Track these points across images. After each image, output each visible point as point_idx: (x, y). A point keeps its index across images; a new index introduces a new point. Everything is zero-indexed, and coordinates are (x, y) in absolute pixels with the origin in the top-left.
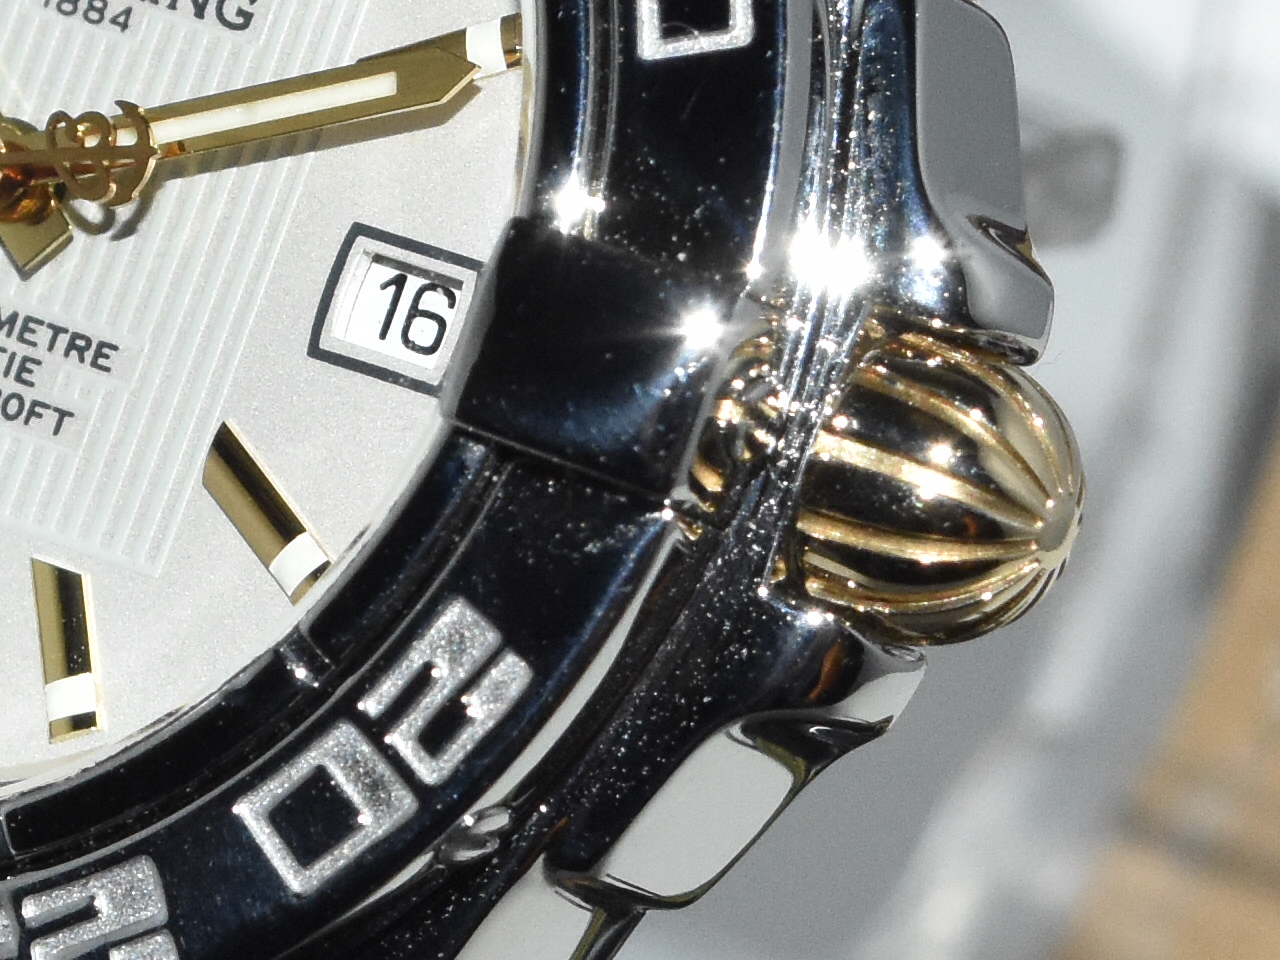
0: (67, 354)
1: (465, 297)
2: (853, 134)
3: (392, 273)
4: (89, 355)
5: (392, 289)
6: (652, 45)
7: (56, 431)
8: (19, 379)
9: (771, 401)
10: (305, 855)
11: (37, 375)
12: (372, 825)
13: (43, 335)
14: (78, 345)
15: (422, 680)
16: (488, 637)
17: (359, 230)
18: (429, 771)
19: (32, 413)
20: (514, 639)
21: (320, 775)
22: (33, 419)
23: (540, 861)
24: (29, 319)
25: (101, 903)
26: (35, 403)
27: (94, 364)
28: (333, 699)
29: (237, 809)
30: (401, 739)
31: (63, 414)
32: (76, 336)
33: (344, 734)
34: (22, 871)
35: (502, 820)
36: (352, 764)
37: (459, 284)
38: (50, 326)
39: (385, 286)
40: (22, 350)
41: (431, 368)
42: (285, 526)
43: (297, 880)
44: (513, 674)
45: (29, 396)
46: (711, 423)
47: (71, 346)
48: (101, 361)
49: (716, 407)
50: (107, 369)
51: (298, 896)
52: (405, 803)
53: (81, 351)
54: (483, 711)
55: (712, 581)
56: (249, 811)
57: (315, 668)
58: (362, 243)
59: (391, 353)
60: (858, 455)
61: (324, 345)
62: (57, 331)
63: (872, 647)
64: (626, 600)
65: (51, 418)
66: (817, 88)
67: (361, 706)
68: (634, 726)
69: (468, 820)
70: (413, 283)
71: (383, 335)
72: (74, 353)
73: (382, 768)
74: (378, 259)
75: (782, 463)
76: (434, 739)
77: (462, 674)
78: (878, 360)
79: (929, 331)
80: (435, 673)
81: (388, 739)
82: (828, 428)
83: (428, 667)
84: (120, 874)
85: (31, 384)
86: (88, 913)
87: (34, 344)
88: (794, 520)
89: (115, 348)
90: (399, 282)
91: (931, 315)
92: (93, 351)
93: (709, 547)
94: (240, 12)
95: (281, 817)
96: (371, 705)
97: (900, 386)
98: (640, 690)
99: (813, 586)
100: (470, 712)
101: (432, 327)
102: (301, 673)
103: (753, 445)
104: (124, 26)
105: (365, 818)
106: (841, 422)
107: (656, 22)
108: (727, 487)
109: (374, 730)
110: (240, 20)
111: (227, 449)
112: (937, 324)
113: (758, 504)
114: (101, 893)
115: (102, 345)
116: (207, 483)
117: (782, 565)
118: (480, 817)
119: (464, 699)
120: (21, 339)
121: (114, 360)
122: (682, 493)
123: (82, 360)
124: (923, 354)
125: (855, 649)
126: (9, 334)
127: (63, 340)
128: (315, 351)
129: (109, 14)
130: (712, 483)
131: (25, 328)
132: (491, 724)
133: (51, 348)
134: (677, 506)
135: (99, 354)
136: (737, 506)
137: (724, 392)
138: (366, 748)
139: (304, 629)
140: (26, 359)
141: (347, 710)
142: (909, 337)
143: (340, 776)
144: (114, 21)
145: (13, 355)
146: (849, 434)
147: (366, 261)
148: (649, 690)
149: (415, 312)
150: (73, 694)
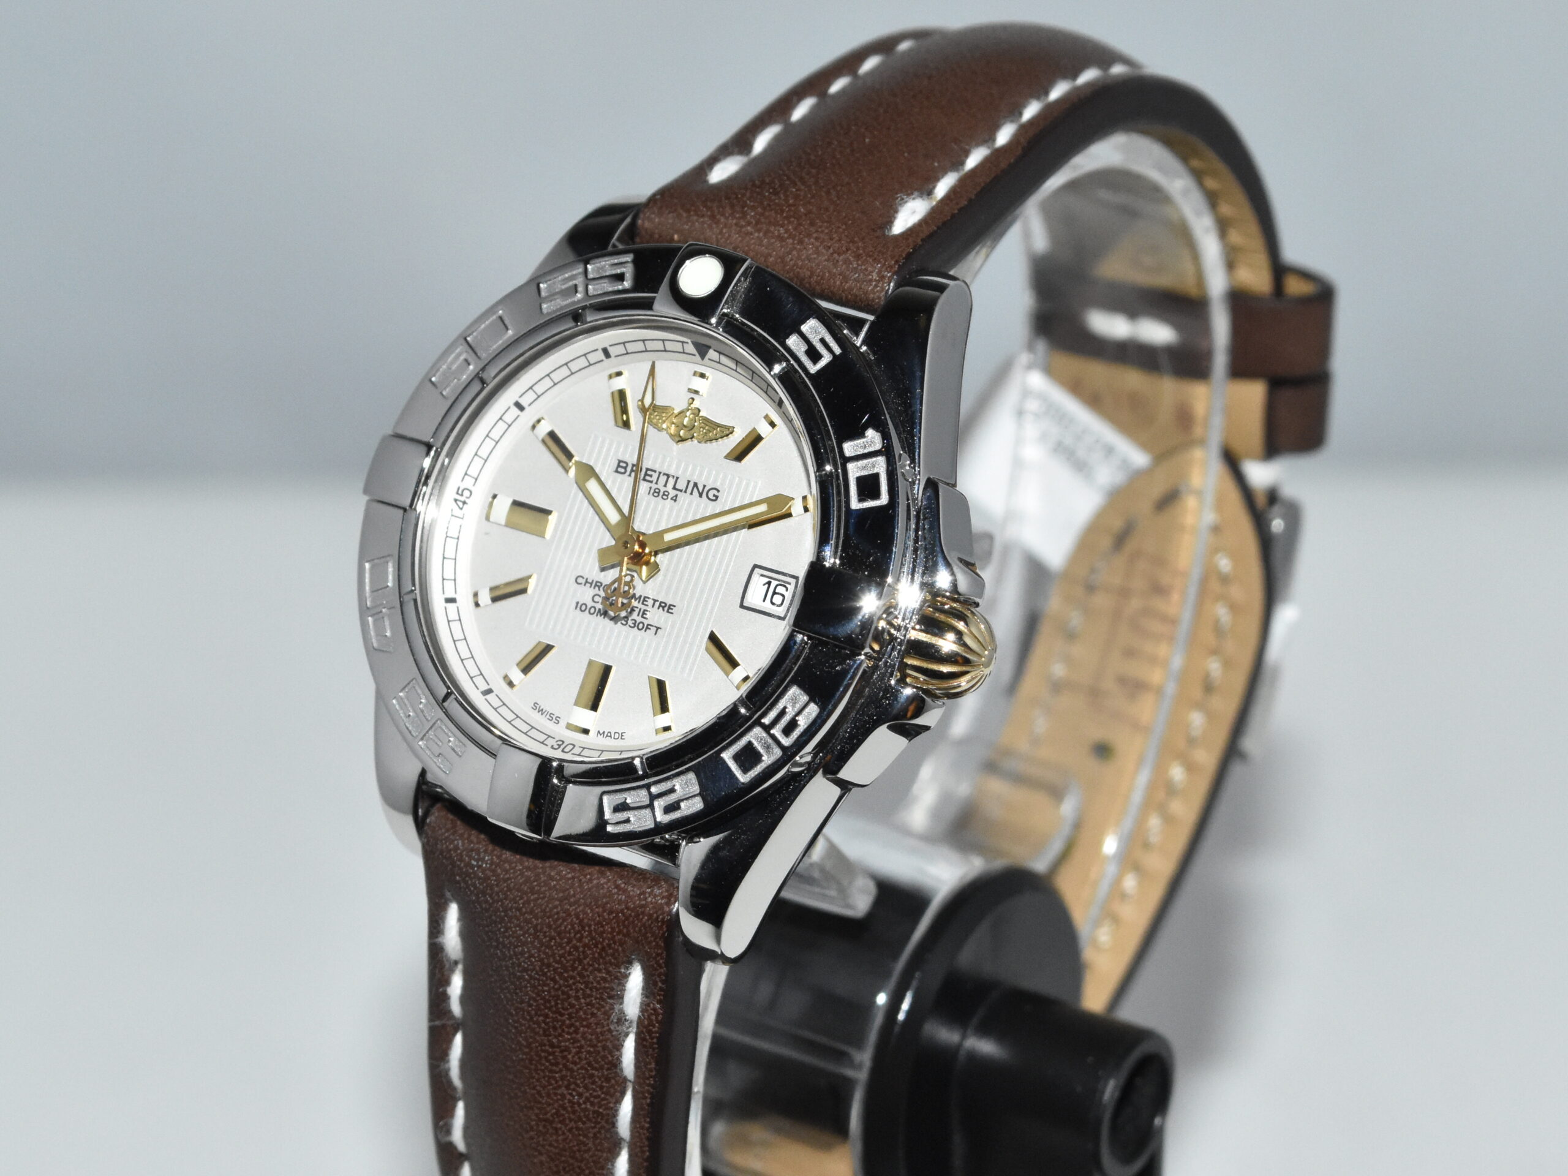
0: (659, 608)
1: (791, 588)
2: (920, 533)
3: (767, 580)
4: (666, 609)
5: (767, 585)
6: (855, 505)
7: (656, 634)
8: (642, 617)
9: (895, 620)
10: (745, 770)
11: (648, 615)
12: (767, 760)
13: (650, 602)
14: (663, 606)
15: (783, 713)
16: (805, 698)
17: (755, 566)
18: (786, 742)
19: (647, 628)
20: (812, 699)
21: (750, 743)
22: (648, 630)
23: (821, 771)
24: (645, 597)
25: (677, 787)
26: (648, 625)
27: (668, 612)
28: (753, 719)
29: (722, 755)
30: (776, 731)
31: (658, 628)
32: (661, 602)
33: (757, 730)
34: (651, 777)
35: (808, 758)
36: (760, 740)
37: (789, 584)
38: (653, 599)
39: (764, 585)
40: (643, 607)
41: (781, 611)
42: (734, 664)
43: (743, 778)
44: (813, 710)
45: (646, 622)
46: (876, 628)
47: (660, 606)
48: (670, 611)
49: (878, 623)
50: (672, 613)
51: (743, 783)
52: (777, 753)
53: (663, 607)
54: (803, 722)
55: (876, 679)
56: (727, 756)
57: (747, 708)
58: (757, 570)
59: (767, 606)
60: (924, 637)
61: (744, 604)
62: (655, 601)
63: (928, 700)
64: (849, 685)
65: (653, 629)
66: (908, 518)
67: (763, 721)
68: (851, 727)
69: (797, 758)
70: (774, 583)
71: (764, 601)
72: (661, 608)
73: (770, 741)
74: (762, 575)
75: (899, 640)
76: (787, 731)
77: (796, 710)
78: (929, 606)
79: (944, 596)
80: (787, 710)
81: (772, 732)
82: (913, 628)
83: (785, 708)
84: (683, 778)
85: (646, 619)
86: (672, 791)
87: (647, 605)
88: (902, 659)
89: (674, 606)
90: (769, 583)
91: (946, 591)
92: (667, 607)
93: (875, 668)
94: (714, 495)
95: (736, 758)
96: (766, 721)
97: (937, 615)
98: (853, 714)
99: (908, 680)
100: (799, 723)
101: (781, 598)
102: (743, 711)
103: (890, 634)
104: (675, 501)
105: (765, 758)
106: (918, 627)
107: (856, 496)
108: (881, 648)
109: (767, 728)
110: (714, 498)
111: (713, 638)
112: (948, 594)
113: (891, 654)
114: (677, 784)
115: (670, 605)
116: (707, 649)
117: (898, 674)
118: (801, 757)
119: (797, 718)
120: (643, 604)
121: (674, 610)
122: (867, 650)
123: (663, 610)
124: (943, 604)
125: (923, 701)
126: (639, 602)
127: (657, 604)
128: (742, 606)
129: (670, 497)
130: (876, 647)
131: (644, 600)
132: (806, 726)
133: (653, 606)
134: (866, 654)
135: (669, 608)
136: (884, 655)
137: (880, 618)
138: (764, 735)
139: (744, 696)
140: (645, 610)
141: (758, 723)
142: (939, 599)
143: (756, 744)
144: (672, 499)
145: (640, 610)
146: (921, 630)
147: (758, 576)
148: (856, 715)
149: (775, 593)
150: (663, 720)
